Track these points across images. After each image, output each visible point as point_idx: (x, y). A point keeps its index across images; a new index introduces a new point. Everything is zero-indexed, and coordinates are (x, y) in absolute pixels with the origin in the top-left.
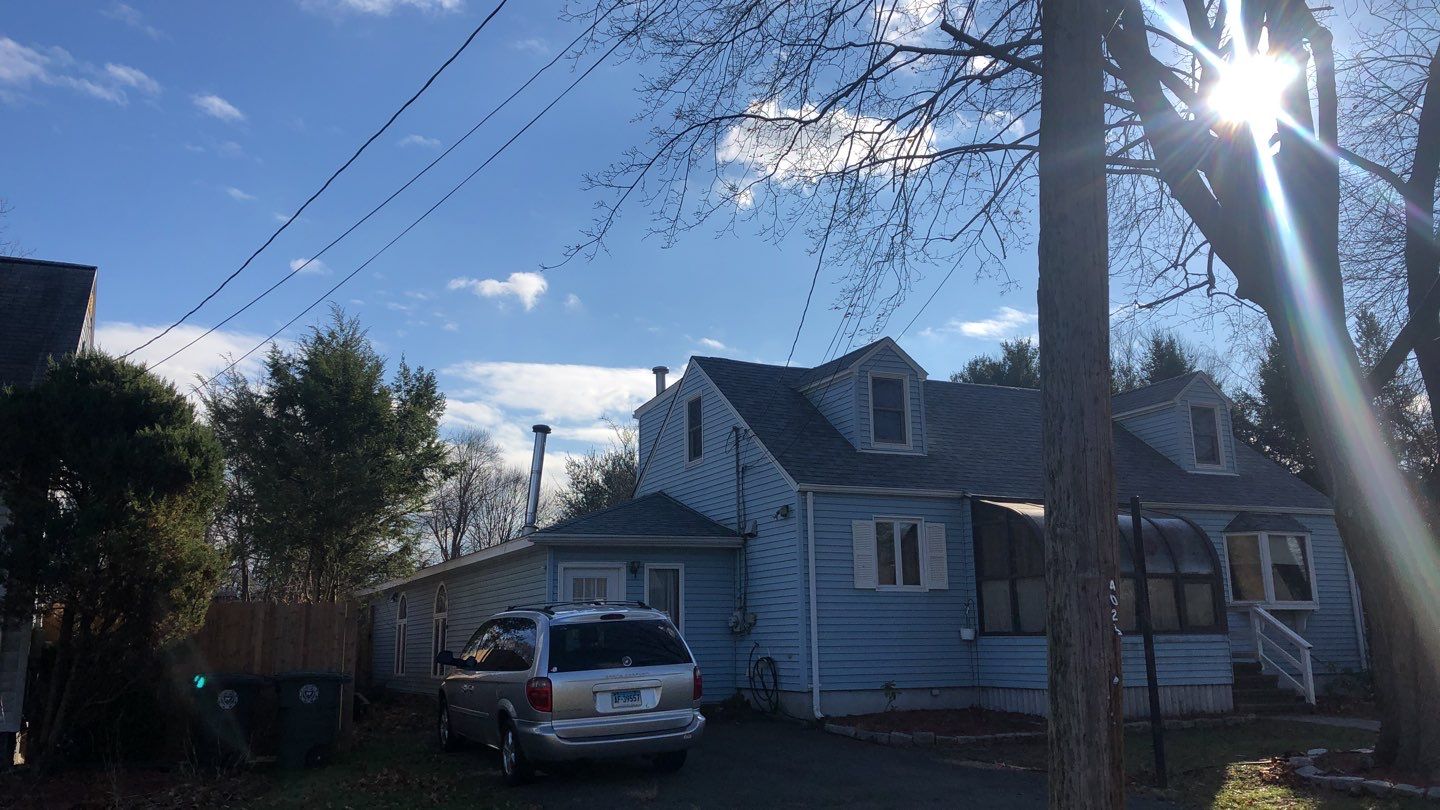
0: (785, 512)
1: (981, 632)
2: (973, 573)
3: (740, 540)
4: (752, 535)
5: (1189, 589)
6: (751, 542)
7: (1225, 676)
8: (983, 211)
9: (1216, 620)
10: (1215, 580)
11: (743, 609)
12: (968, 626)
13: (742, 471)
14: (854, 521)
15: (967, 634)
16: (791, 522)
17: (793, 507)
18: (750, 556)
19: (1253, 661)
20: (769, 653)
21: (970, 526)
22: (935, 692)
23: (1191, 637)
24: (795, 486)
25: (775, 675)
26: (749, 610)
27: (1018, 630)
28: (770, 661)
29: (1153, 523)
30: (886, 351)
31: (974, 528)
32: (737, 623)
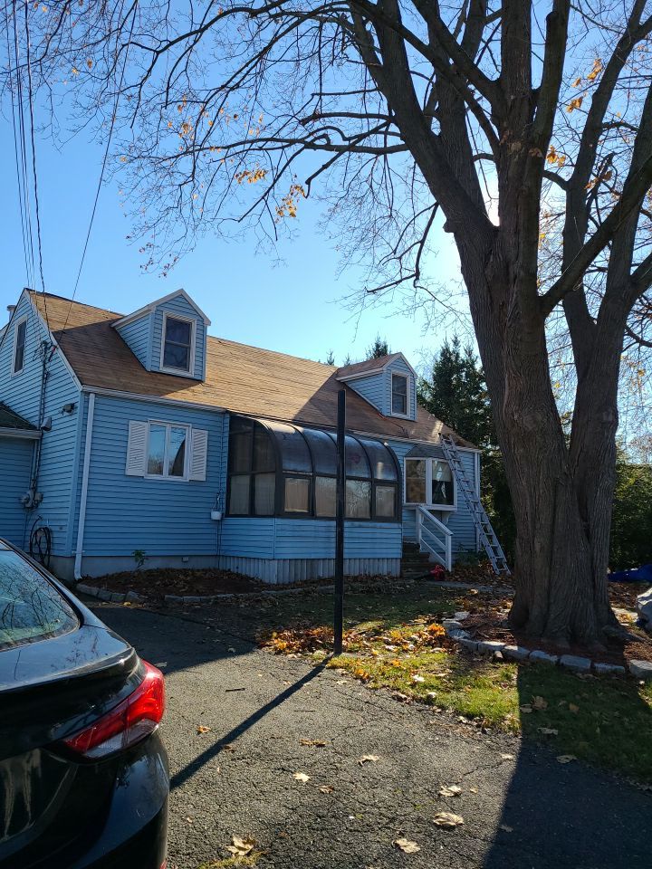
0: (71, 408)
1: (227, 514)
2: (226, 470)
3: (37, 433)
4: (47, 429)
5: (378, 489)
6: (47, 434)
7: (397, 552)
8: (263, 198)
9: (395, 514)
10: (397, 484)
11: (35, 489)
12: (217, 509)
13: (46, 376)
14: (131, 422)
15: (216, 515)
16: (73, 417)
17: (78, 405)
18: (43, 447)
19: (415, 543)
20: (47, 524)
21: (227, 434)
22: (185, 559)
23: (379, 524)
24: (80, 388)
25: (49, 542)
26: (39, 490)
27: (252, 513)
28: (48, 531)
29: (359, 442)
30: (181, 299)
31: (230, 435)
32: (28, 500)
